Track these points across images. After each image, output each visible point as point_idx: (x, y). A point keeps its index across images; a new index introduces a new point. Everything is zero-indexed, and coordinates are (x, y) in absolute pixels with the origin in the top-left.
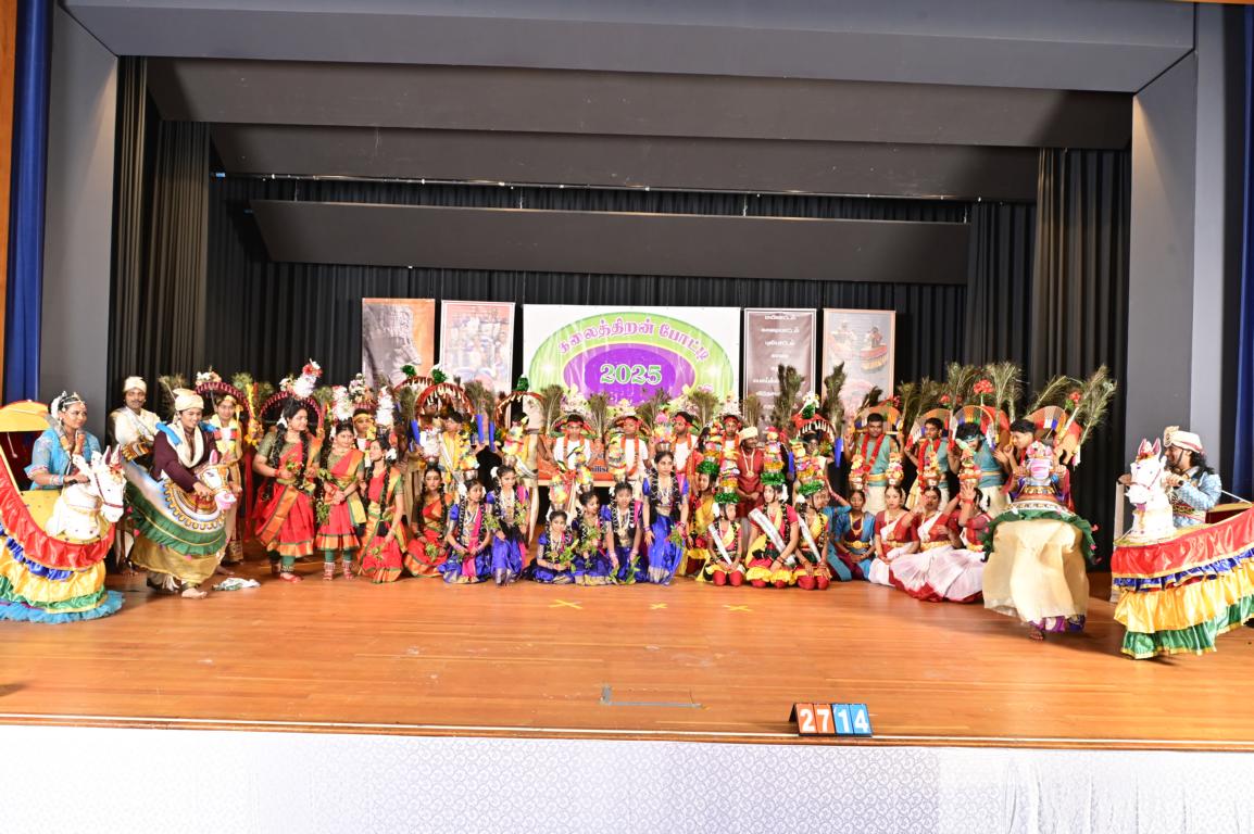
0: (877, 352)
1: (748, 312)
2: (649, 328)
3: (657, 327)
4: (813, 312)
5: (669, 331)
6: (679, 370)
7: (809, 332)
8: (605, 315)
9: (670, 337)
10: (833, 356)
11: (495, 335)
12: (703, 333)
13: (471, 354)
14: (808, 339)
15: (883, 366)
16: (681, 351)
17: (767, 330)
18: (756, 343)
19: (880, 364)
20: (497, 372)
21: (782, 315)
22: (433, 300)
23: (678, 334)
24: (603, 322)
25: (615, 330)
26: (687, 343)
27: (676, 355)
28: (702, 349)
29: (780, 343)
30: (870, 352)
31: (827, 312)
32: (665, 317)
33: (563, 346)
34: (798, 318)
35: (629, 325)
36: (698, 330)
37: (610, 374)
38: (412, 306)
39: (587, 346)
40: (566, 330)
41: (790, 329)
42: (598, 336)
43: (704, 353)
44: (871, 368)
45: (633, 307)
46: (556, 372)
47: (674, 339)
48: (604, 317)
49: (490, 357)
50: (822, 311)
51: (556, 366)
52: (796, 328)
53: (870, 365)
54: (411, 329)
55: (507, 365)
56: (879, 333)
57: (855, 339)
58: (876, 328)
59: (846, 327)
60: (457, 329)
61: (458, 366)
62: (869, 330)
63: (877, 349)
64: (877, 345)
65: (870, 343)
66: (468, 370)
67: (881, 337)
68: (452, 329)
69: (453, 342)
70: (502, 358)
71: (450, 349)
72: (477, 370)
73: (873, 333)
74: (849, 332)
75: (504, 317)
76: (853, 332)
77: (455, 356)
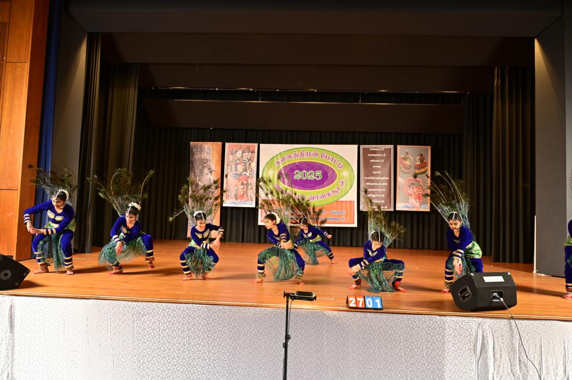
9: (326, 158)
10: (402, 167)
11: (249, 158)
13: (238, 166)
16: (330, 165)
20: (250, 174)
21: (378, 148)
22: (222, 142)
24: (295, 152)
25: (301, 155)
26: (333, 161)
33: (278, 163)
34: (385, 149)
35: (307, 153)
39: (288, 162)
40: (279, 155)
42: (293, 158)
45: (309, 145)
46: (274, 174)
48: (296, 149)
49: (246, 168)
51: (274, 171)
54: (211, 155)
55: (254, 171)
56: (423, 156)
57: (412, 159)
59: (408, 153)
60: (232, 155)
66: (237, 173)
68: (230, 155)
69: (230, 161)
70: (252, 168)
71: (229, 164)
72: (241, 173)
73: (420, 156)
74: (409, 156)
75: (253, 150)
76: (411, 156)
77: (231, 167)
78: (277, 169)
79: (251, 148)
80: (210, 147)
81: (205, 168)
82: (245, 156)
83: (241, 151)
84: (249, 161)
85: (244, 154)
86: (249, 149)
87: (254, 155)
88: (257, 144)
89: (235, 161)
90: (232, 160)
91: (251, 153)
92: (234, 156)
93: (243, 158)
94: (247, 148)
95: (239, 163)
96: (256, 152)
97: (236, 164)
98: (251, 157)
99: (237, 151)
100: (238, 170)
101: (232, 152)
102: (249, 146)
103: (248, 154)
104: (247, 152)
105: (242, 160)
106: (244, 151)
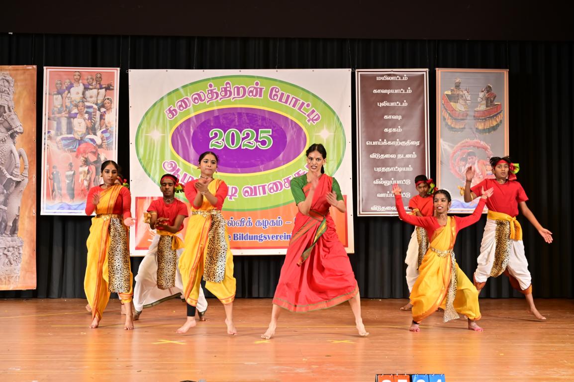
0: (492, 111)
1: (359, 72)
2: (259, 92)
3: (266, 91)
5: (279, 95)
6: (290, 135)
7: (421, 93)
8: (213, 78)
9: (280, 100)
10: (447, 116)
11: (99, 102)
12: (313, 95)
13: (76, 122)
14: (421, 99)
15: (498, 125)
16: (291, 115)
17: (379, 91)
18: (367, 104)
19: (495, 123)
20: (102, 139)
21: (395, 75)
22: (35, 67)
23: (288, 96)
24: (211, 86)
25: (223, 93)
26: (298, 105)
27: (287, 118)
28: (313, 111)
29: (392, 104)
30: (484, 112)
31: (439, 72)
32: (275, 80)
33: (170, 111)
34: (410, 78)
35: (238, 89)
36: (308, 92)
37: (219, 140)
38: (15, 72)
39: (195, 110)
40: (172, 94)
41: (402, 90)
42: (206, 101)
43: (315, 116)
44: (485, 128)
45: (241, 70)
46: (163, 138)
47: (285, 103)
48: (211, 81)
49: (95, 124)
50: (435, 71)
51: (164, 132)
52: (409, 88)
53: (485, 125)
54: (12, 97)
55: (113, 132)
56: (492, 92)
57: (469, 98)
58: (490, 87)
59: (459, 86)
60: (60, 96)
61: (61, 134)
62: (483, 90)
63: (491, 109)
64: (491, 105)
65: (484, 102)
66: (72, 137)
67: (495, 97)
68: (55, 96)
69: (55, 109)
70: (107, 124)
71: (53, 116)
72: (81, 138)
73: (487, 93)
74: (462, 91)
75: (109, 83)
76: (466, 92)
77: (59, 124)
80: (9, 78)
83: (81, 85)
84: (99, 110)
85: (88, 93)
86: (99, 80)
87: (113, 95)
88: (119, 69)
89: (66, 110)
90: (61, 107)
91: (104, 90)
92: (64, 98)
93: (86, 102)
94: (94, 78)
95: (77, 113)
96: (115, 88)
97: (71, 117)
98: (104, 100)
99: (71, 86)
100: (75, 129)
101: (61, 87)
102: (100, 73)
103: (98, 94)
104: (95, 89)
105: (85, 108)
106: (87, 86)
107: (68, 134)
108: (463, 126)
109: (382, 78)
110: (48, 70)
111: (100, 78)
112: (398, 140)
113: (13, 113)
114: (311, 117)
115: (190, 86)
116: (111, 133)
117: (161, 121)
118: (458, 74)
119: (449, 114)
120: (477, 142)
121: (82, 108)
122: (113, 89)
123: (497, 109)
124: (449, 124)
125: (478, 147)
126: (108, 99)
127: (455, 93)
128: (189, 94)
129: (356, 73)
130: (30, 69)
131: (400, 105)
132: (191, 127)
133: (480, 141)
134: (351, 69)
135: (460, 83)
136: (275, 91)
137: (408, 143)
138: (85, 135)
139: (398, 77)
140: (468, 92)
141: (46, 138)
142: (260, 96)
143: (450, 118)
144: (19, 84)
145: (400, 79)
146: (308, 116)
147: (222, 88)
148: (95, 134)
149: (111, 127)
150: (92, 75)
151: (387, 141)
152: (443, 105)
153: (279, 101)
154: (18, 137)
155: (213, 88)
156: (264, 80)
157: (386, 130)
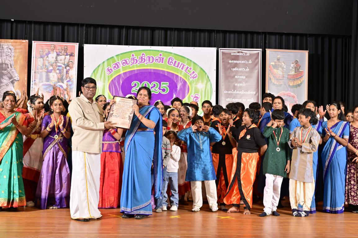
0: (298, 75)
1: (221, 50)
2: (162, 60)
3: (166, 59)
4: (259, 51)
5: (174, 62)
6: (179, 86)
7: (257, 63)
8: (135, 51)
11: (66, 63)
13: (51, 75)
14: (257, 67)
15: (301, 83)
16: (180, 74)
17: (232, 61)
18: (226, 69)
19: (299, 82)
21: (242, 52)
22: (27, 41)
23: (179, 63)
24: (133, 55)
25: (140, 60)
26: (185, 68)
27: (177, 76)
28: (194, 72)
29: (240, 69)
30: (293, 75)
31: (268, 51)
32: (171, 53)
33: (108, 70)
34: (250, 54)
35: (149, 58)
36: (191, 61)
37: (137, 88)
38: (14, 44)
39: (123, 70)
40: (110, 60)
41: (246, 61)
42: (130, 64)
43: (195, 75)
44: (294, 85)
45: (151, 46)
46: (104, 86)
47: (177, 67)
48: (133, 52)
49: (63, 76)
50: (265, 51)
51: (104, 82)
52: (250, 60)
53: (294, 83)
54: (12, 58)
55: (73, 81)
56: (299, 64)
57: (285, 67)
58: (297, 61)
59: (279, 60)
60: (42, 59)
61: (42, 82)
62: (293, 62)
63: (297, 74)
64: (298, 71)
65: (294, 70)
66: (49, 84)
67: (300, 67)
68: (39, 59)
69: (39, 67)
70: (70, 77)
71: (37, 71)
72: (54, 84)
73: (296, 64)
74: (281, 63)
75: (72, 52)
76: (283, 63)
77: (41, 76)
78: (109, 80)
79: (68, 49)
80: (11, 47)
81: (4, 77)
82: (61, 60)
83: (55, 52)
84: (66, 68)
85: (59, 58)
86: (66, 50)
87: (74, 60)
88: (78, 44)
89: (45, 67)
90: (42, 66)
91: (69, 56)
92: (44, 60)
93: (58, 63)
94: (63, 49)
95: (52, 70)
96: (76, 55)
97: (48, 72)
98: (69, 62)
99: (49, 53)
100: (51, 79)
101: (43, 54)
102: (66, 46)
103: (65, 58)
104: (63, 55)
105: (57, 66)
106: (58, 54)
107: (46, 82)
108: (281, 84)
109: (235, 54)
110: (35, 43)
111: (67, 49)
112: (243, 91)
113: (13, 68)
114: (192, 76)
115: (121, 55)
116: (72, 82)
117: (103, 75)
118: (279, 53)
119: (273, 76)
120: (289, 93)
121: (56, 66)
122: (74, 56)
123: (301, 74)
124: (273, 82)
125: (290, 96)
126: (71, 61)
127: (277, 64)
128: (120, 60)
129: (219, 50)
130: (24, 42)
131: (244, 70)
132: (121, 80)
133: (290, 93)
134: (216, 48)
135: (280, 58)
136: (172, 60)
137: (249, 93)
138: (57, 83)
139: (244, 53)
140: (284, 64)
141: (33, 84)
142: (162, 62)
143: (273, 78)
144: (17, 51)
145: (245, 55)
146: (190, 75)
147: (140, 57)
148: (63, 82)
149: (72, 79)
150: (61, 47)
151: (237, 91)
152: (270, 70)
153: (174, 65)
154: (16, 83)
155: (134, 57)
156: (165, 53)
157: (236, 85)
